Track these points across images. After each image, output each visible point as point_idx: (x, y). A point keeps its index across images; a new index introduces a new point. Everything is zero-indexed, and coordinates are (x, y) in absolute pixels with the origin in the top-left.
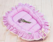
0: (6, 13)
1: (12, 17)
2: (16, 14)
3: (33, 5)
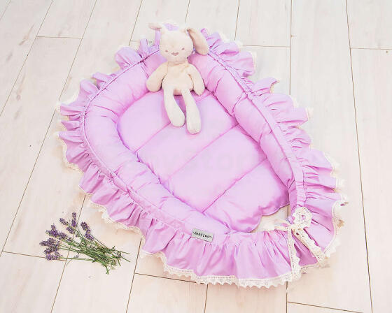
0: (82, 90)
1: (118, 115)
2: (140, 98)
3: (239, 44)
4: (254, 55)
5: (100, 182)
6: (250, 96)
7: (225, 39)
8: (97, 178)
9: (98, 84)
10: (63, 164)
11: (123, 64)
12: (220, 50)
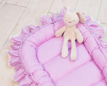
0: (23, 31)
1: (37, 46)
2: (49, 40)
3: (99, 23)
4: (105, 29)
5: (24, 77)
6: (101, 48)
7: (93, 19)
8: (23, 75)
9: (30, 30)
10: (7, 66)
11: (44, 23)
12: (90, 24)
